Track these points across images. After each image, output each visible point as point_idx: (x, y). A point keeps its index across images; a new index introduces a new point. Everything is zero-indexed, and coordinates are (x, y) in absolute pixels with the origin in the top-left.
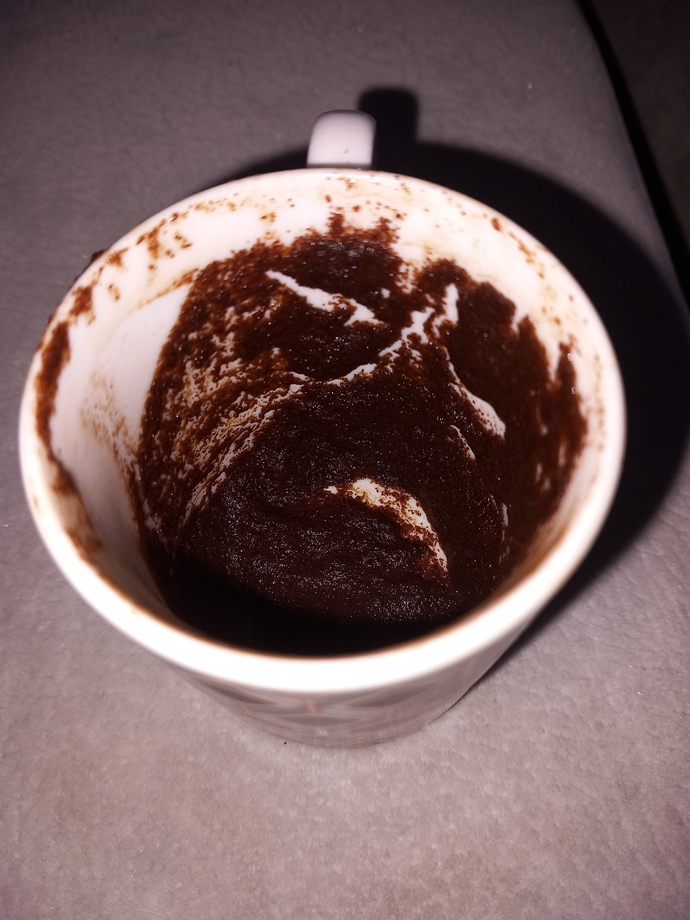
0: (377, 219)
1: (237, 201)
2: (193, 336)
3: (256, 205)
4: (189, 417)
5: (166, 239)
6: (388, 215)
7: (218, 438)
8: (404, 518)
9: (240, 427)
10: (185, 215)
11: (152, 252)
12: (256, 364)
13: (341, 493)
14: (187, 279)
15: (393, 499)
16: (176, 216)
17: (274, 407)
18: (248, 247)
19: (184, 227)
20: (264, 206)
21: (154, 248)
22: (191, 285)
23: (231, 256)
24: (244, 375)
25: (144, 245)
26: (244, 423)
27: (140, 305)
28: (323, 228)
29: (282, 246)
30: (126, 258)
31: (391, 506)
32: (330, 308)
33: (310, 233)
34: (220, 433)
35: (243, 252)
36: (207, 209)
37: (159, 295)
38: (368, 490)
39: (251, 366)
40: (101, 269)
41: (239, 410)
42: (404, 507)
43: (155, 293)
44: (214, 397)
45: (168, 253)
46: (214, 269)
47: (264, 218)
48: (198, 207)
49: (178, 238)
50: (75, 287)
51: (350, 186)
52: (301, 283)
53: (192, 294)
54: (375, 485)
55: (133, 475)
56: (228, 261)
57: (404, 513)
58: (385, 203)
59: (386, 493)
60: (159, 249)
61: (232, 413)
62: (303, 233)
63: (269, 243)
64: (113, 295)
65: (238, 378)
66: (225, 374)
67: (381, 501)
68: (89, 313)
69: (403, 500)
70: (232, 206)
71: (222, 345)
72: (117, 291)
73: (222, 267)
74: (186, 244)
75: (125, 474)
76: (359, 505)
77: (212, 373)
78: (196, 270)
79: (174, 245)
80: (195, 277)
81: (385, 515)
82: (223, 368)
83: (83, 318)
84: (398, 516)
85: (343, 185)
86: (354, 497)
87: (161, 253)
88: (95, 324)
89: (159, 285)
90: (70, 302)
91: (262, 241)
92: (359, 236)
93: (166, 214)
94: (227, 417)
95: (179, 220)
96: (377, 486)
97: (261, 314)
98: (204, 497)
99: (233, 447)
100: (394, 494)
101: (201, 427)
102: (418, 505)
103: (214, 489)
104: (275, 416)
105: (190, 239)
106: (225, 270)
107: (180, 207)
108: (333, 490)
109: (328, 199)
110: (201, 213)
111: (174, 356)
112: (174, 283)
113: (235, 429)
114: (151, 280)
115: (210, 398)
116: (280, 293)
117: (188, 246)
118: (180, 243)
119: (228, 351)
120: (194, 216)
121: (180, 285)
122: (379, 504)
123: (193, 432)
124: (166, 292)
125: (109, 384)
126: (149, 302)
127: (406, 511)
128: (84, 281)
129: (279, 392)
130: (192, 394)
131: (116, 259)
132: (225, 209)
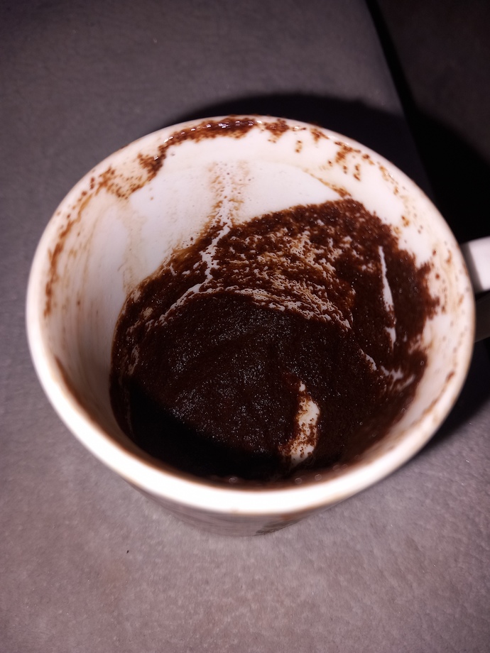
0: (437, 294)
1: (401, 192)
2: (320, 223)
3: (407, 207)
4: (287, 255)
5: (352, 160)
6: (442, 302)
7: (295, 288)
8: (295, 445)
9: (310, 301)
10: (371, 163)
11: (337, 156)
12: (341, 284)
13: (302, 394)
14: (342, 192)
15: (308, 433)
16: (367, 157)
17: (333, 318)
18: (384, 221)
19: (365, 168)
20: (409, 213)
21: (341, 156)
22: (341, 199)
23: (372, 213)
24: (332, 280)
25: (338, 149)
26: (313, 302)
27: (306, 171)
28: (419, 264)
29: (397, 244)
30: (322, 141)
31: (302, 433)
32: (388, 309)
33: (412, 256)
34: (298, 287)
35: (378, 220)
36: (384, 175)
37: (321, 180)
38: (310, 413)
39: (338, 281)
40: (304, 129)
41: (314, 292)
42: (304, 443)
43: (320, 176)
44: (308, 267)
45: (345, 168)
46: (359, 207)
47: (403, 218)
48: (382, 168)
49: (357, 168)
50: (282, 119)
51: (449, 261)
52: (387, 275)
53: (337, 203)
54: (315, 417)
55: (219, 228)
56: (368, 213)
57: (299, 444)
58: (448, 293)
59: (311, 427)
60: (343, 160)
61: (311, 288)
62: (410, 253)
63: (394, 234)
64: (296, 147)
65: (327, 277)
66: (322, 264)
67: (303, 425)
68: (275, 136)
69: (310, 441)
70: (396, 191)
71: (332, 249)
72: (300, 148)
73: (363, 212)
74: (358, 176)
75: (214, 220)
76: (295, 409)
77: (316, 254)
78: (350, 195)
79: (352, 170)
80: (347, 197)
81: (292, 429)
82: (324, 261)
83: (268, 134)
84: (295, 439)
85: (446, 256)
86: (301, 404)
87: (341, 162)
88: (270, 144)
89: (327, 176)
90: (272, 120)
91: (392, 228)
92: (424, 291)
93: (365, 150)
94: (307, 285)
95: (367, 161)
96: (316, 419)
97: (362, 263)
98: (262, 301)
99: (299, 304)
100: (312, 433)
101: (290, 270)
102: (309, 453)
103: (271, 306)
104: (329, 322)
105: (362, 177)
106: (362, 216)
107: (375, 157)
108: (302, 388)
109: (434, 253)
110: (379, 173)
111: (300, 217)
112: (333, 186)
113: (306, 297)
114: (324, 168)
115: (306, 264)
116: (376, 266)
117: (357, 178)
118: (355, 172)
119: (333, 257)
120: (375, 169)
121: (336, 190)
122: (300, 423)
123: (282, 265)
124: (326, 184)
125: (249, 177)
126: (312, 175)
127: (302, 445)
128: (290, 123)
129: (340, 314)
130: (297, 248)
131: (317, 136)
132: (392, 187)
